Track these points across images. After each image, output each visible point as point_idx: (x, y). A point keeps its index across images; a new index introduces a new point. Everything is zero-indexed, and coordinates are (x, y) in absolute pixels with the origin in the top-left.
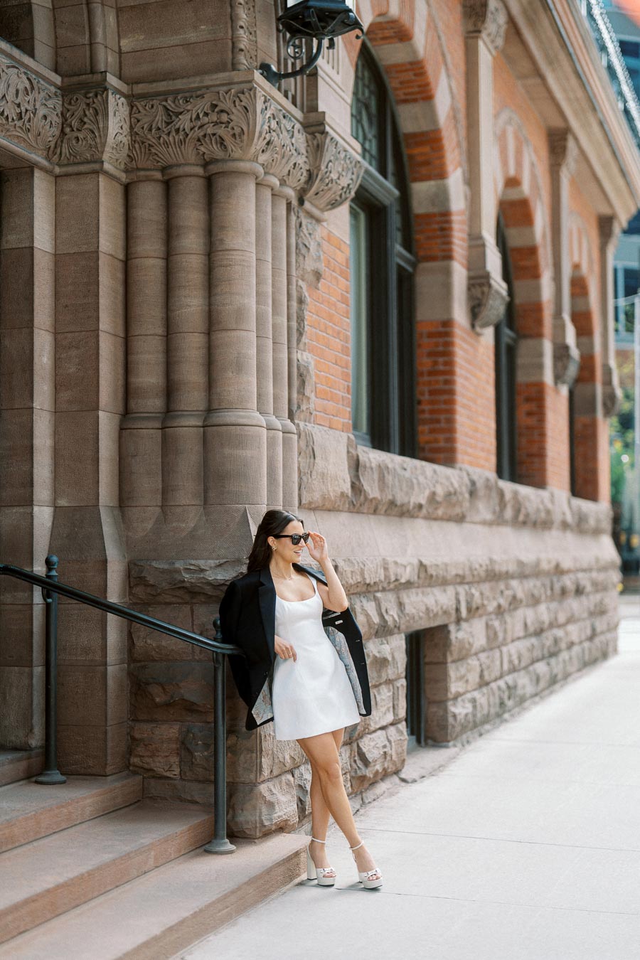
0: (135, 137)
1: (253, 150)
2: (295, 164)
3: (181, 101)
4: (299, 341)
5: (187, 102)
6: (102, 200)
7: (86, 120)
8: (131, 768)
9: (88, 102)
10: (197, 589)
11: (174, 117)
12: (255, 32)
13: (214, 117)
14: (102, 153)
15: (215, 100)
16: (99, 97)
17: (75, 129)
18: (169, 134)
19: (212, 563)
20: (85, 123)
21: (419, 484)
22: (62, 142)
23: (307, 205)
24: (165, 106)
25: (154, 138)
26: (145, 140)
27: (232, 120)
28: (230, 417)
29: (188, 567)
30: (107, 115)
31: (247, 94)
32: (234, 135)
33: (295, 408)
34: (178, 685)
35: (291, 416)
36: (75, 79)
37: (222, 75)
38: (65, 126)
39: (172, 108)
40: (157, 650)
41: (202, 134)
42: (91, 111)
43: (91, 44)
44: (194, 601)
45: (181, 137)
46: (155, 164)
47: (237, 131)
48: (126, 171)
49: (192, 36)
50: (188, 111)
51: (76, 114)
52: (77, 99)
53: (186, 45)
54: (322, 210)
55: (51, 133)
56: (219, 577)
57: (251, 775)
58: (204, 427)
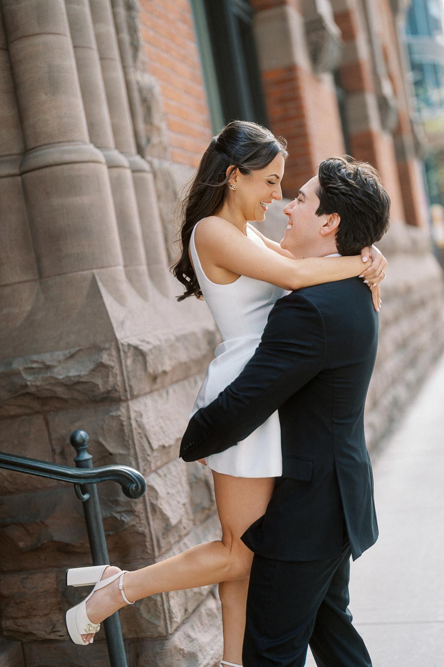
4: (135, 57)
8: (4, 636)
10: (46, 394)
19: (60, 355)
28: (52, 154)
29: (30, 365)
33: (143, 142)
34: (42, 522)
35: (140, 151)
40: (10, 480)
44: (47, 408)
56: (73, 373)
57: (159, 626)
58: (21, 174)
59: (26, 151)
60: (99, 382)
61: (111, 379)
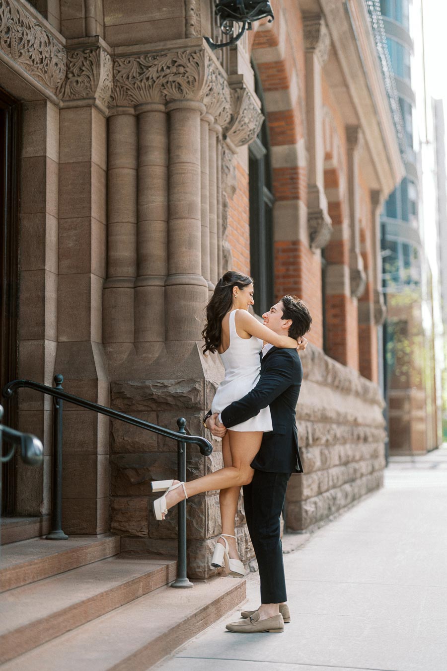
0: (117, 83)
1: (201, 93)
2: (224, 108)
3: (150, 59)
4: (224, 232)
5: (154, 59)
6: (93, 126)
7: (84, 68)
8: (112, 531)
9: (85, 56)
10: (162, 400)
11: (145, 70)
12: (200, 14)
13: (174, 70)
14: (95, 92)
15: (174, 58)
16: (94, 53)
17: (76, 75)
18: (141, 81)
20: (83, 71)
22: (66, 84)
23: (228, 140)
24: (138, 62)
25: (130, 84)
26: (124, 85)
27: (187, 72)
29: (156, 384)
30: (98, 66)
31: (198, 54)
32: (188, 82)
34: (147, 469)
36: (76, 41)
37: (179, 41)
38: (68, 72)
39: (143, 62)
40: (132, 445)
41: (166, 81)
42: (88, 62)
43: (86, 18)
44: (159, 409)
45: (150, 83)
46: (130, 102)
47: (191, 79)
48: (109, 107)
49: (157, 15)
50: (155, 65)
51: (76, 64)
52: (77, 54)
53: (153, 21)
54: (237, 146)
55: (60, 76)
56: (178, 391)
57: (201, 532)
58: (165, 286)
59: (169, 275)
60: (192, 397)
61: (198, 397)
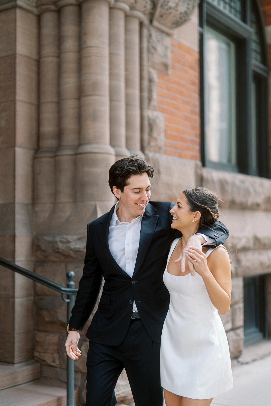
4: (149, 104)
8: (35, 359)
10: (66, 254)
19: (75, 237)
21: (255, 191)
23: (155, 23)
28: (87, 148)
29: (62, 240)
33: (146, 144)
34: (56, 311)
35: (142, 149)
44: (67, 260)
48: (36, 7)
54: (171, 28)
56: (77, 246)
58: (75, 155)
59: (80, 145)
